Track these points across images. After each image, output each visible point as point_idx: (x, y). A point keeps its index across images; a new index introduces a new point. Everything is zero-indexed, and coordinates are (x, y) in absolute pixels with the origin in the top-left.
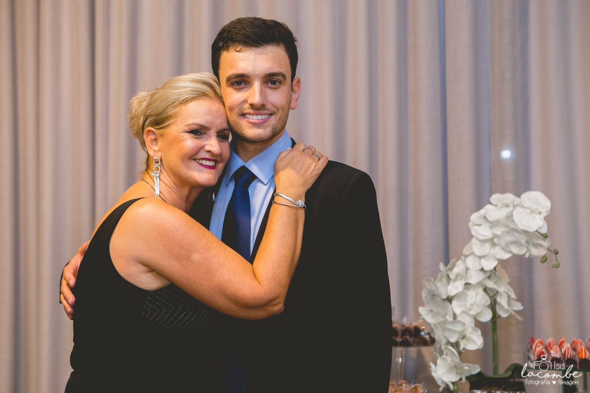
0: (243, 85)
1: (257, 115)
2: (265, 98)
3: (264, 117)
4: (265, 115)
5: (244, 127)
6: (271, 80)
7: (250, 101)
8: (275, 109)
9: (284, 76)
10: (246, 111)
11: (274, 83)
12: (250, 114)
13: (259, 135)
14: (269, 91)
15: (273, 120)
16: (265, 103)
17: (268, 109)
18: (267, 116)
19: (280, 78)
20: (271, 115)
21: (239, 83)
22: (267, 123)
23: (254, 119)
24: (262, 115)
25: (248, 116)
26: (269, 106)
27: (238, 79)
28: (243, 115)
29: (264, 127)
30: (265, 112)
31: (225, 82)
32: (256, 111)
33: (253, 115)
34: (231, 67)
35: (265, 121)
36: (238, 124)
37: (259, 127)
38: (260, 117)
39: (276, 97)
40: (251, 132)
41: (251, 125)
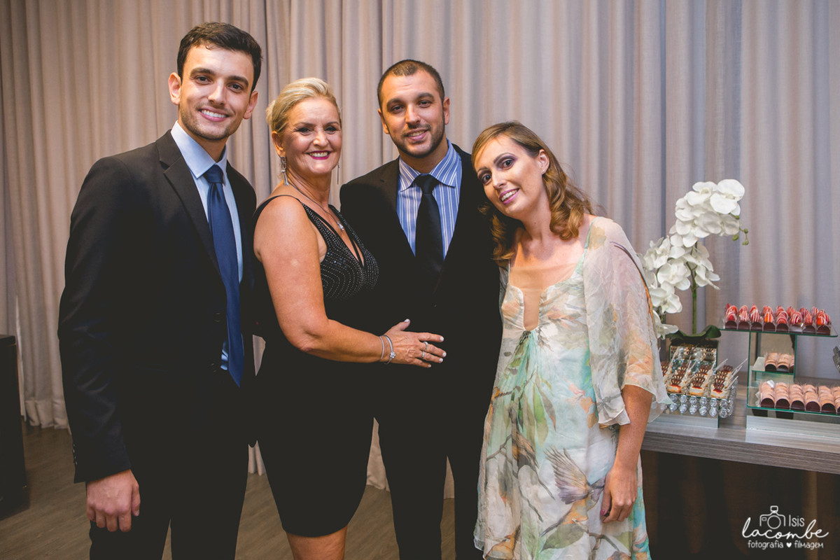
0: (206, 82)
1: (215, 112)
2: (226, 98)
3: (220, 116)
4: (222, 114)
5: (199, 121)
6: (234, 83)
7: (211, 97)
8: (232, 112)
9: (247, 83)
10: (204, 107)
11: (236, 87)
12: (207, 110)
13: (213, 132)
14: (230, 93)
15: (228, 121)
16: (225, 102)
17: (226, 110)
18: (223, 116)
19: (243, 84)
20: (227, 116)
21: (202, 79)
22: (222, 123)
23: (211, 115)
24: (219, 113)
25: (205, 111)
26: (227, 107)
27: (202, 75)
28: (200, 110)
29: (219, 126)
30: (223, 111)
31: (189, 74)
32: (214, 109)
33: (210, 111)
34: (198, 61)
35: (221, 120)
36: (192, 117)
37: (214, 125)
38: (216, 115)
39: (236, 101)
40: (205, 128)
41: (206, 120)
